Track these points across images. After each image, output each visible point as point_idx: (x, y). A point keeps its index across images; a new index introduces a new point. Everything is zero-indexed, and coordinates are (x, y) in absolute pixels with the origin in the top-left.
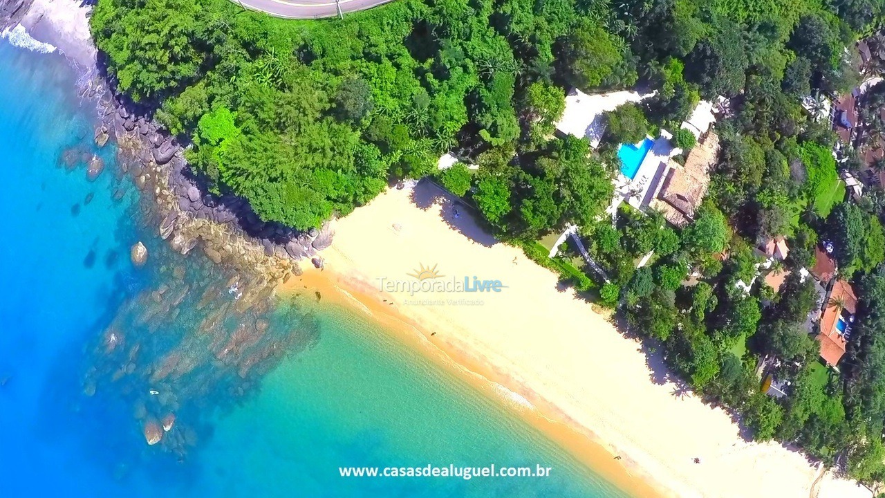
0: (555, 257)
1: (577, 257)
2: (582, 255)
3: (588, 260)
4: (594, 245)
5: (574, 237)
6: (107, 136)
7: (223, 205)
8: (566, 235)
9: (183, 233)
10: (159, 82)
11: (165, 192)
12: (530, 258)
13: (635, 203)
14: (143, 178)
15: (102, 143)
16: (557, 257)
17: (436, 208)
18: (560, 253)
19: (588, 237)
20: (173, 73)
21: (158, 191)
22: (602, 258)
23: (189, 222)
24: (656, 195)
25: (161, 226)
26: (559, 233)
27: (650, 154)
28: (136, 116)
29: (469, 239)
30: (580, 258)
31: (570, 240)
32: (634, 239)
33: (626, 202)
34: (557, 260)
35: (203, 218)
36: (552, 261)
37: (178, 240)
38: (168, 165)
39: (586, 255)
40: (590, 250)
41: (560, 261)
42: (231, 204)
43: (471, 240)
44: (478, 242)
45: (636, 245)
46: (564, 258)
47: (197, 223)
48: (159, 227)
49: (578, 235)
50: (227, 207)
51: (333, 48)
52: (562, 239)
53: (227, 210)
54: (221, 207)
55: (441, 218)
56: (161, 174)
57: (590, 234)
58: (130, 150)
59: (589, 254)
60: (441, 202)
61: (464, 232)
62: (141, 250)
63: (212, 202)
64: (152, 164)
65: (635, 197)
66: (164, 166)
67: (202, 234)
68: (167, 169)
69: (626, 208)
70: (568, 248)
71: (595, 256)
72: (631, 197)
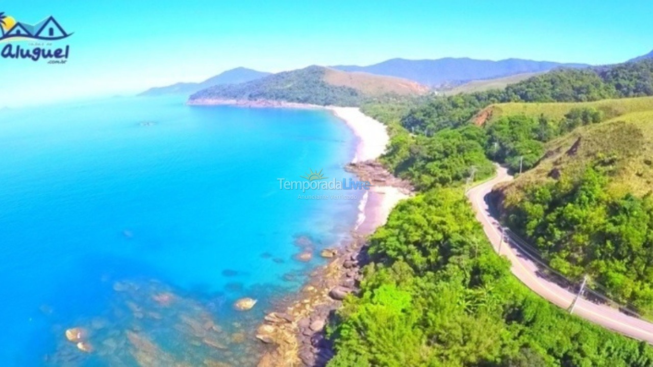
6: (331, 255)
7: (319, 351)
9: (276, 331)
10: (394, 250)
11: (308, 307)
14: (311, 288)
15: (325, 254)
20: (409, 252)
21: (306, 301)
23: (289, 331)
25: (276, 313)
28: (358, 264)
35: (298, 341)
37: (269, 329)
38: (332, 300)
42: (323, 357)
47: (292, 339)
48: (275, 311)
50: (318, 354)
51: (542, 327)
53: (316, 357)
54: (316, 350)
56: (322, 299)
58: (329, 272)
62: (249, 304)
63: (317, 341)
64: (326, 290)
66: (330, 298)
67: (282, 346)
68: (329, 301)
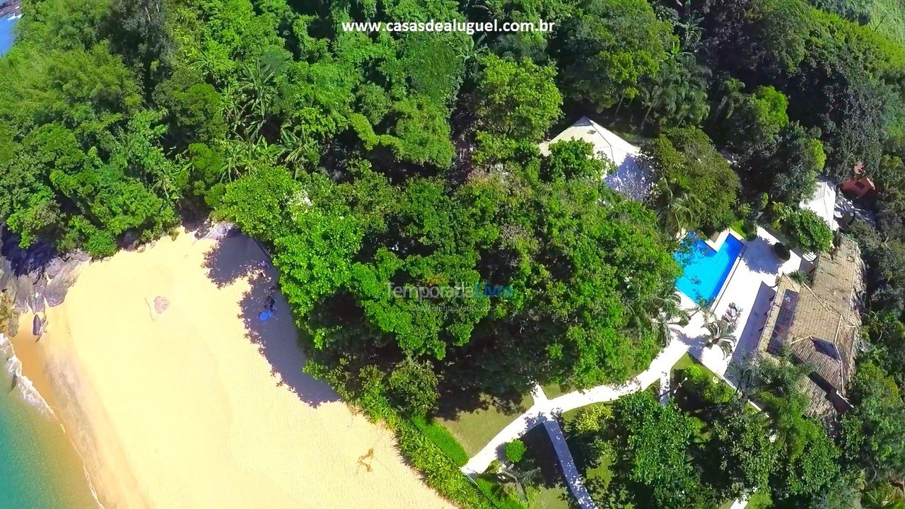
0: (482, 476)
1: (550, 485)
2: (565, 483)
3: (581, 501)
4: (607, 456)
5: (551, 430)
8: (529, 421)
12: (408, 460)
13: (716, 362)
16: (489, 475)
17: (241, 286)
18: (501, 468)
19: (590, 435)
22: (623, 498)
24: (763, 344)
26: (508, 411)
27: (741, 266)
29: (274, 371)
30: (558, 490)
31: (537, 436)
32: (728, 444)
33: (694, 356)
34: (486, 486)
36: (472, 482)
39: (577, 483)
40: (591, 473)
41: (494, 490)
43: (278, 376)
44: (291, 385)
45: (735, 461)
46: (511, 484)
49: (562, 425)
52: (515, 429)
55: (239, 311)
57: (596, 427)
59: (587, 485)
60: (255, 277)
61: (268, 353)
65: (715, 347)
69: (696, 371)
70: (525, 455)
71: (603, 492)
72: (706, 349)
